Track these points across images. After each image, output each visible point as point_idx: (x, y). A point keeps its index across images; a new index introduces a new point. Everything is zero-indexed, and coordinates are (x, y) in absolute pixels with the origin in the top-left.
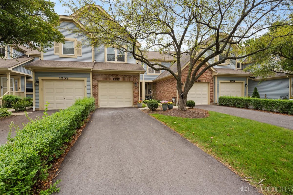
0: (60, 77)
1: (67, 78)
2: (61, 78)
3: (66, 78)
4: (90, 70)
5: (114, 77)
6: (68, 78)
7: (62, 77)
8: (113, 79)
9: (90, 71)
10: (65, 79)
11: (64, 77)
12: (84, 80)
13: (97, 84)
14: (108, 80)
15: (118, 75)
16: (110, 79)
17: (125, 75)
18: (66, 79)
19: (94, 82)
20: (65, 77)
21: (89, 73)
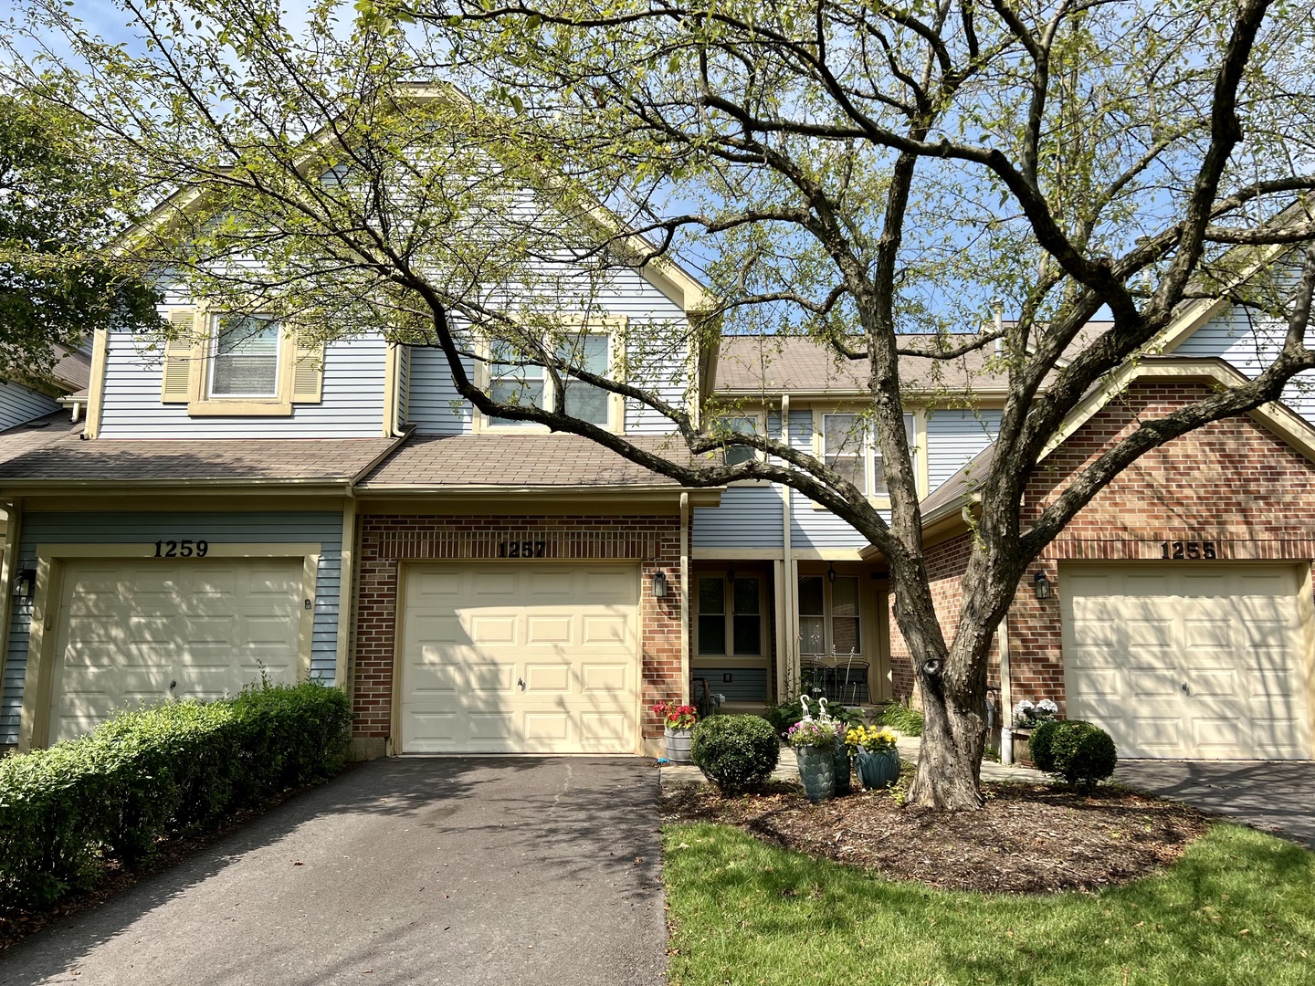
0: (158, 545)
1: (202, 546)
2: (165, 549)
3: (194, 547)
4: (340, 493)
5: (506, 537)
6: (205, 550)
7: (168, 544)
8: (503, 546)
9: (344, 499)
10: (186, 552)
11: (184, 542)
12: (301, 560)
13: (393, 582)
14: (466, 553)
15: (533, 520)
16: (480, 549)
17: (586, 521)
18: (194, 554)
19: (374, 571)
20: (190, 542)
21: (338, 508)
